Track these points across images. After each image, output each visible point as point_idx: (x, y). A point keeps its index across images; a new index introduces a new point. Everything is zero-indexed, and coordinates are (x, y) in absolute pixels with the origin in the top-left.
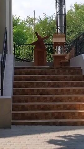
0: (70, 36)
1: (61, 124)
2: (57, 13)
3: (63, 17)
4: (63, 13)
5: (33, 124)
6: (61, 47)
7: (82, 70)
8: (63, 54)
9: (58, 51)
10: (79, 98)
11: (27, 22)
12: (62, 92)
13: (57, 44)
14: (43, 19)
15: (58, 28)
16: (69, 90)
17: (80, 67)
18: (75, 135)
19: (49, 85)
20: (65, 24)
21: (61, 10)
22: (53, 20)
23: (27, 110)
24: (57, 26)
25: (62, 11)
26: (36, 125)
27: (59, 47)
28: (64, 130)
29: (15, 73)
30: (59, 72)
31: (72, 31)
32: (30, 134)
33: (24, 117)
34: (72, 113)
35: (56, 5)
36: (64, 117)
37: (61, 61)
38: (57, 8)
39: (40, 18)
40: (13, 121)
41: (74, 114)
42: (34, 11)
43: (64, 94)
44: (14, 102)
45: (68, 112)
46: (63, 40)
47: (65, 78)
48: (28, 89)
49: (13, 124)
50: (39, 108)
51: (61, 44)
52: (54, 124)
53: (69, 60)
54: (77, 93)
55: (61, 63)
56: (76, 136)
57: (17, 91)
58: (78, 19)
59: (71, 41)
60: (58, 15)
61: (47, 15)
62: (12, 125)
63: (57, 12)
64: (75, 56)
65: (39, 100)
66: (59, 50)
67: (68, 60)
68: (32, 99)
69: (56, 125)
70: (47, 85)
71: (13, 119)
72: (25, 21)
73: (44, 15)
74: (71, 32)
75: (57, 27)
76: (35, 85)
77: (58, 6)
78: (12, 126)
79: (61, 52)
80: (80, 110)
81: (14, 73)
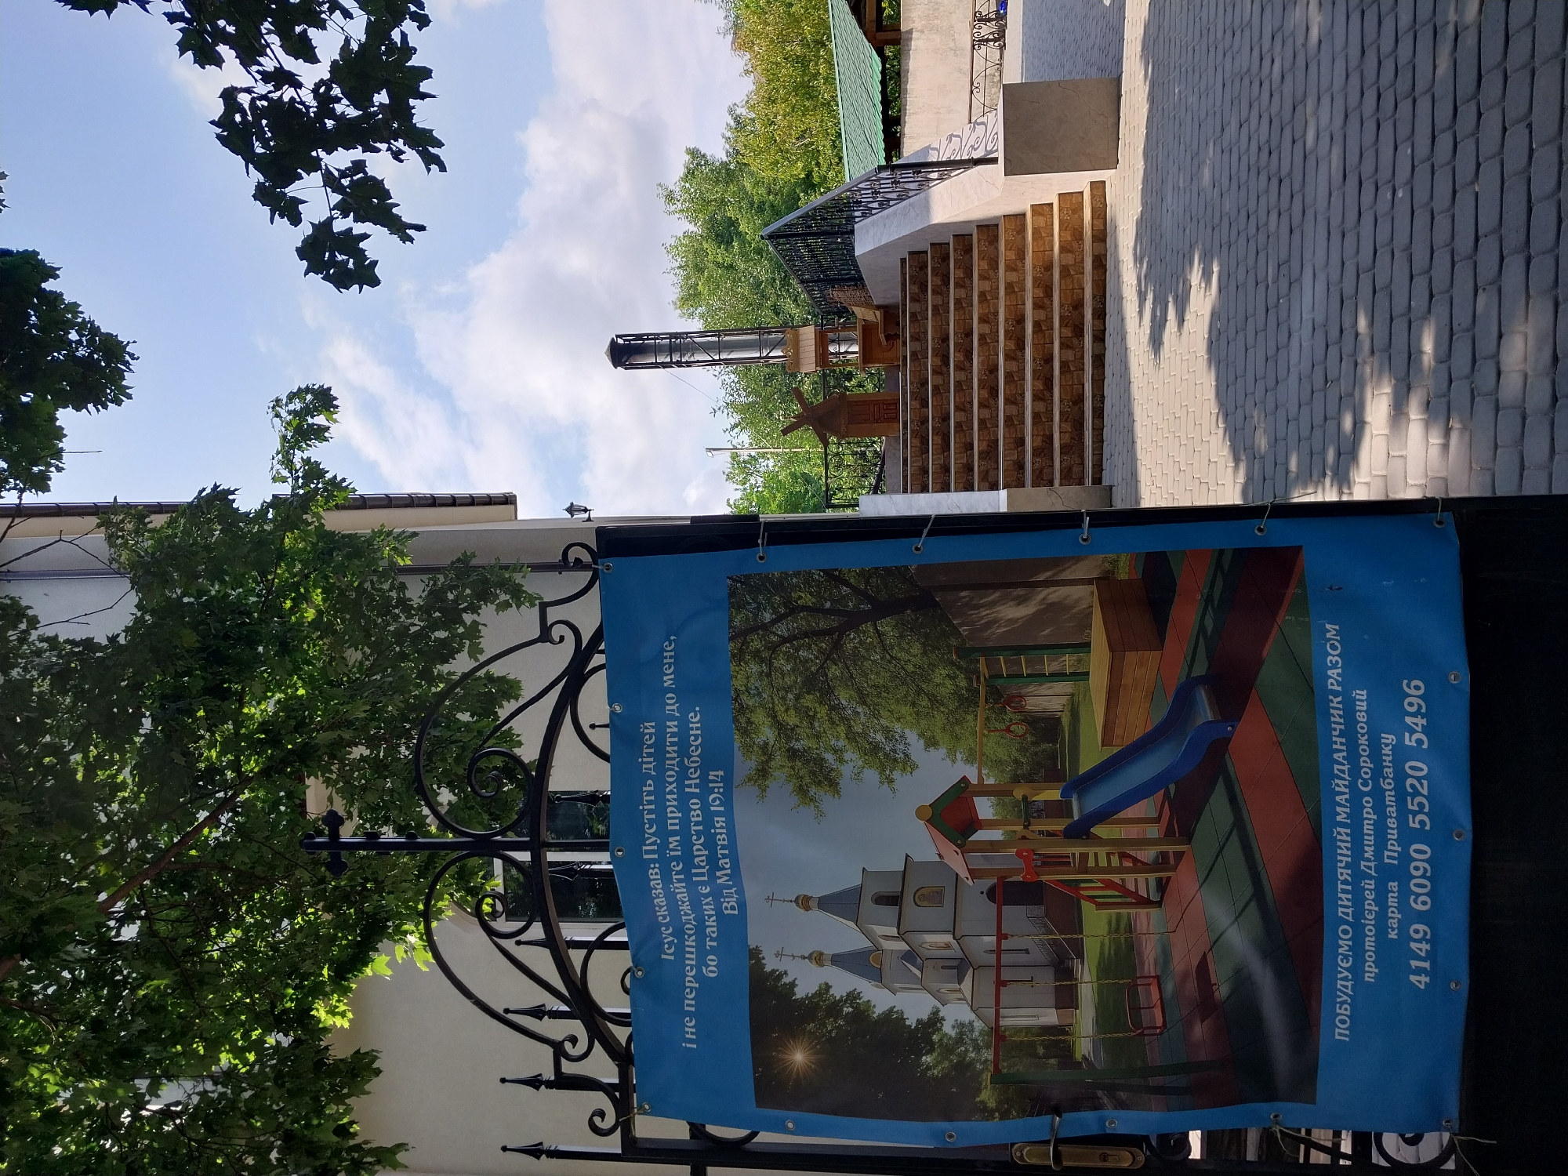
0: (793, 319)
1: (1100, 314)
2: (714, 360)
3: (727, 338)
4: (716, 339)
5: (1099, 413)
6: (833, 341)
7: (911, 253)
8: (856, 334)
9: (847, 352)
10: (1012, 256)
11: (745, 484)
12: (988, 319)
13: (822, 357)
14: (736, 418)
15: (767, 357)
16: (982, 295)
17: (901, 259)
18: (1135, 261)
19: (964, 366)
20: (752, 330)
21: (706, 348)
22: (736, 380)
23: (1052, 436)
24: (760, 358)
25: (709, 342)
26: (1103, 403)
27: (832, 349)
28: (1120, 298)
29: (924, 489)
30: (919, 337)
31: (776, 311)
32: (1133, 414)
33: (1074, 447)
34: (1062, 277)
35: (689, 364)
36: (1078, 305)
37: (882, 336)
38: (698, 361)
39: (733, 428)
40: (1089, 481)
41: (1065, 271)
42: (709, 450)
43: (996, 314)
44: (1021, 484)
45: (1058, 292)
46: (808, 334)
47: (940, 311)
48: (979, 440)
49: (1097, 480)
50: (1043, 395)
51: (822, 341)
52: (1100, 337)
53: (878, 307)
54: (994, 265)
55: (888, 337)
56: (1138, 259)
57: (984, 477)
58: (732, 290)
59: (809, 314)
60: (724, 356)
61: (722, 403)
62: (1101, 484)
63: (713, 363)
64: (864, 286)
65: (1015, 400)
66: (843, 350)
67: (878, 313)
68: (1014, 422)
69: (1105, 330)
70: (962, 376)
71: (1081, 482)
72: (745, 489)
73: (719, 413)
74: (777, 314)
75: (763, 358)
76: (962, 416)
77: (692, 359)
78: (1106, 482)
79: (850, 341)
80: (1052, 250)
81: (922, 492)
